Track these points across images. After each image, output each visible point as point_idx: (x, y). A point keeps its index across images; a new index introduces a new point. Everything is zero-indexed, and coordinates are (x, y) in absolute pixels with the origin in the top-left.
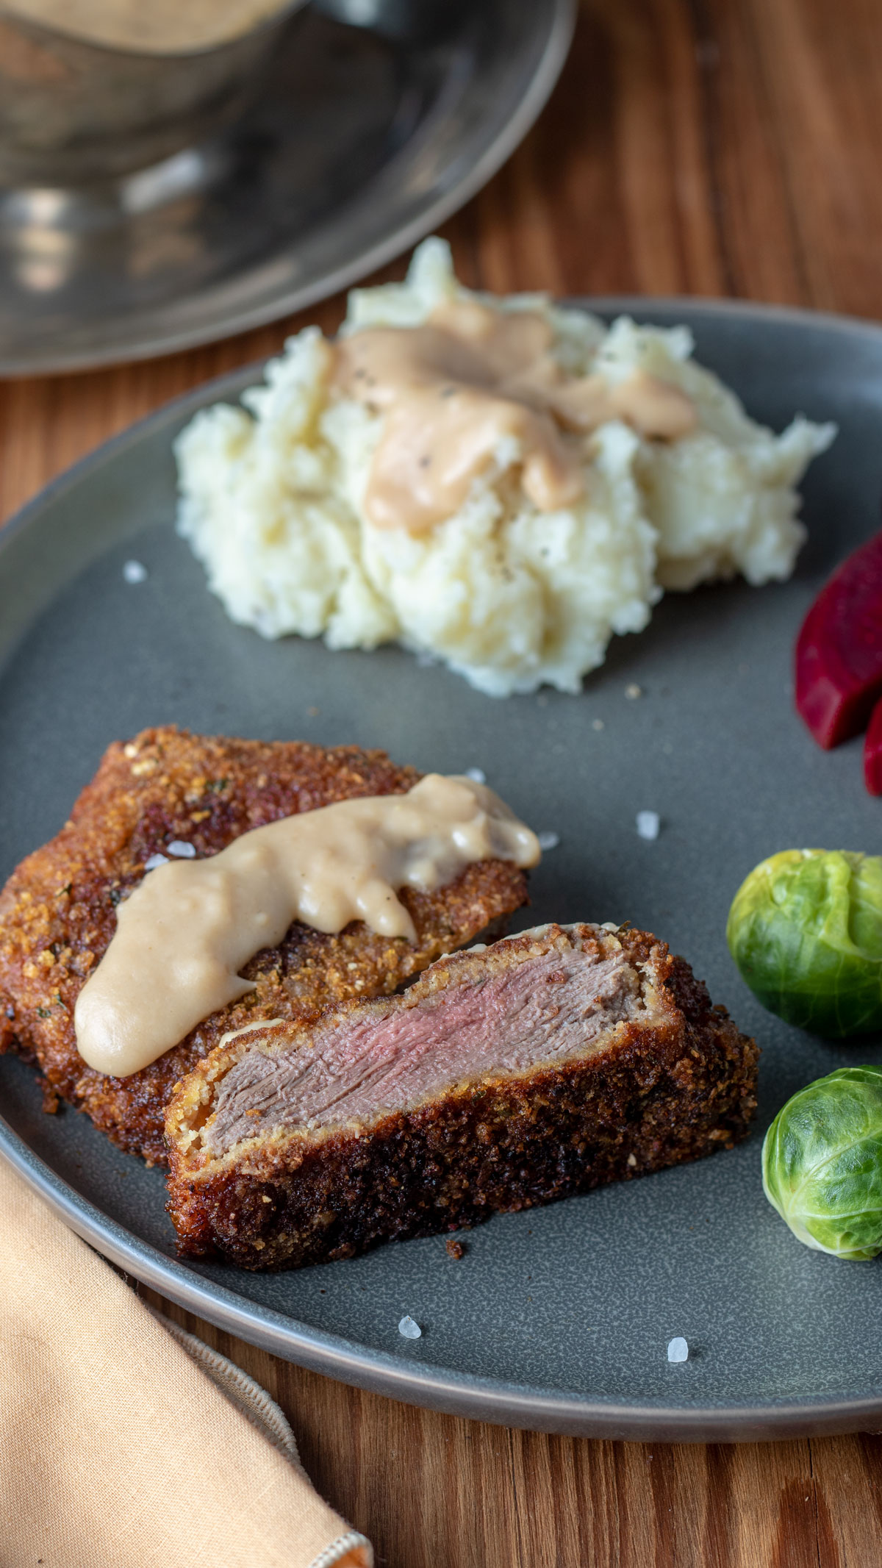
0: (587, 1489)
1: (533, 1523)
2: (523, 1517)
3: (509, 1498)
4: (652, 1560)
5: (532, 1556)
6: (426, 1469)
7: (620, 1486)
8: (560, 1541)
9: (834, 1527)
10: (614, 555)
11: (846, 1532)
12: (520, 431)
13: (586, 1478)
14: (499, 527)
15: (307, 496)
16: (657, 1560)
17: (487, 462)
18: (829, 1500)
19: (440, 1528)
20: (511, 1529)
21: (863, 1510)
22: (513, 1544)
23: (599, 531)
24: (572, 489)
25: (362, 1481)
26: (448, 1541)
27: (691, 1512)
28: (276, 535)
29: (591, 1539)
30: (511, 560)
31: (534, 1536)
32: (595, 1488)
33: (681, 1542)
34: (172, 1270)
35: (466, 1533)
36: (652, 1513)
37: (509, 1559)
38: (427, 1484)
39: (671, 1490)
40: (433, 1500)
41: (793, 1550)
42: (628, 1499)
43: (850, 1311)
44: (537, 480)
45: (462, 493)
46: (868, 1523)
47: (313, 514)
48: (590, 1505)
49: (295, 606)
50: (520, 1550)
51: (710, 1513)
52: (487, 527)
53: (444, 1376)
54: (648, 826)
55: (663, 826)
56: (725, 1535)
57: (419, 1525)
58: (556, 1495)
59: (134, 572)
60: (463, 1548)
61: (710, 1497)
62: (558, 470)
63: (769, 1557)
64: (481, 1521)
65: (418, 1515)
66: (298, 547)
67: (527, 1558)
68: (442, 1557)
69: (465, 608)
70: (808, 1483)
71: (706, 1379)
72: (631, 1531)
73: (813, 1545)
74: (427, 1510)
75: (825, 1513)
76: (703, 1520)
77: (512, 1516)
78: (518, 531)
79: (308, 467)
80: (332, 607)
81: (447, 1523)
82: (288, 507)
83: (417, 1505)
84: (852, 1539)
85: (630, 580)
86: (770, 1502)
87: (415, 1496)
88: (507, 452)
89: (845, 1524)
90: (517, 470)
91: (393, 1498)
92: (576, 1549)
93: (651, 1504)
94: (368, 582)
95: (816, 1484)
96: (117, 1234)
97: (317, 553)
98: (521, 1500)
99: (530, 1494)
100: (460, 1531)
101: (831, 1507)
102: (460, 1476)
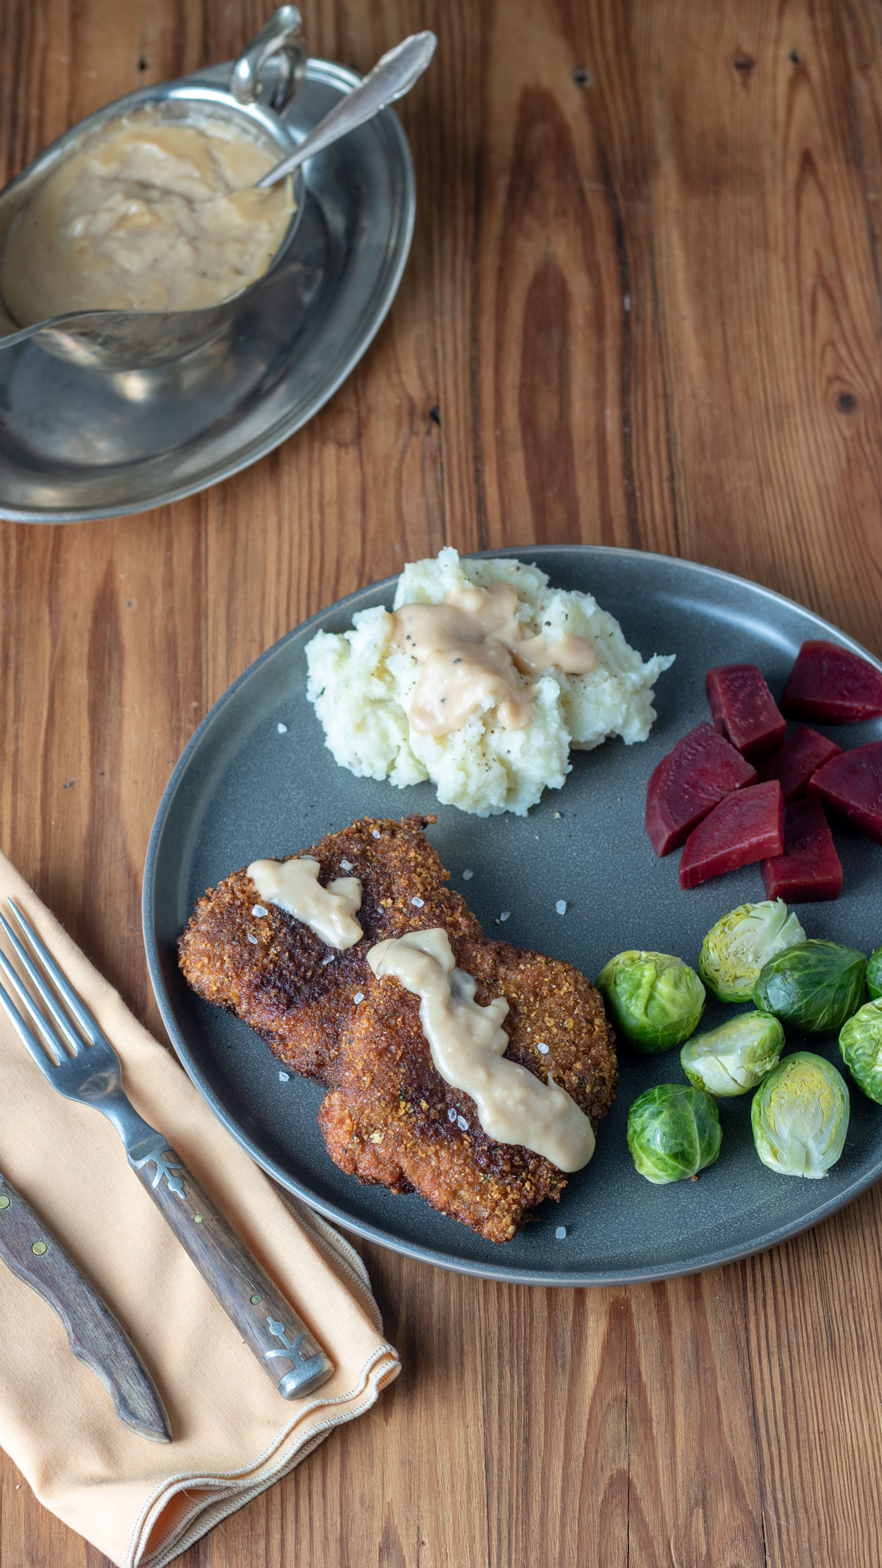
0: (515, 1300)
1: (487, 1318)
2: (483, 1315)
3: (476, 1304)
4: (545, 1340)
5: (486, 1336)
6: (435, 1288)
7: (531, 1298)
8: (500, 1328)
9: (635, 1323)
10: (547, 753)
11: (641, 1326)
12: (494, 692)
13: (514, 1294)
14: (483, 739)
15: (378, 702)
16: (547, 1339)
17: (477, 707)
18: (634, 1308)
19: (441, 1321)
20: (476, 1321)
21: (650, 1314)
22: (477, 1330)
23: (538, 740)
24: (524, 720)
25: (404, 1294)
26: (445, 1328)
27: (565, 1314)
28: (361, 726)
29: (515, 1328)
30: (490, 756)
31: (487, 1326)
32: (518, 1299)
33: (559, 1331)
34: (310, 1197)
35: (454, 1324)
36: (546, 1314)
37: (475, 1338)
38: (436, 1297)
39: (556, 1301)
40: (438, 1306)
41: (614, 1335)
42: (534, 1306)
43: (649, 1210)
44: (504, 713)
45: (463, 721)
46: (652, 1321)
47: (381, 713)
48: (515, 1309)
49: (372, 766)
50: (480, 1333)
51: (574, 1314)
52: (478, 738)
53: (443, 1259)
54: (561, 907)
55: (569, 906)
56: (581, 1326)
57: (431, 1319)
58: (499, 1303)
59: (282, 729)
60: (453, 1332)
61: (575, 1305)
62: (516, 709)
63: (601, 1339)
64: (462, 1317)
65: (431, 1313)
66: (374, 734)
67: (483, 1338)
68: (442, 1336)
69: (465, 785)
70: (623, 1298)
71: (574, 1248)
72: (535, 1324)
73: (624, 1333)
74: (435, 1311)
75: (631, 1315)
76: (570, 1318)
77: (477, 1314)
78: (493, 740)
79: (379, 690)
80: (392, 766)
81: (445, 1318)
82: (368, 710)
83: (430, 1308)
84: (644, 1330)
85: (555, 765)
86: (604, 1309)
87: (430, 1301)
88: (488, 703)
89: (640, 1322)
90: (493, 711)
91: (419, 1304)
92: (508, 1333)
93: (546, 1309)
94: (412, 755)
95: (627, 1299)
96: (282, 1176)
97: (384, 736)
98: (482, 1306)
99: (486, 1303)
100: (451, 1323)
101: (634, 1312)
102: (452, 1292)
